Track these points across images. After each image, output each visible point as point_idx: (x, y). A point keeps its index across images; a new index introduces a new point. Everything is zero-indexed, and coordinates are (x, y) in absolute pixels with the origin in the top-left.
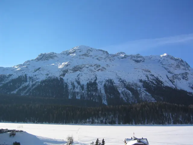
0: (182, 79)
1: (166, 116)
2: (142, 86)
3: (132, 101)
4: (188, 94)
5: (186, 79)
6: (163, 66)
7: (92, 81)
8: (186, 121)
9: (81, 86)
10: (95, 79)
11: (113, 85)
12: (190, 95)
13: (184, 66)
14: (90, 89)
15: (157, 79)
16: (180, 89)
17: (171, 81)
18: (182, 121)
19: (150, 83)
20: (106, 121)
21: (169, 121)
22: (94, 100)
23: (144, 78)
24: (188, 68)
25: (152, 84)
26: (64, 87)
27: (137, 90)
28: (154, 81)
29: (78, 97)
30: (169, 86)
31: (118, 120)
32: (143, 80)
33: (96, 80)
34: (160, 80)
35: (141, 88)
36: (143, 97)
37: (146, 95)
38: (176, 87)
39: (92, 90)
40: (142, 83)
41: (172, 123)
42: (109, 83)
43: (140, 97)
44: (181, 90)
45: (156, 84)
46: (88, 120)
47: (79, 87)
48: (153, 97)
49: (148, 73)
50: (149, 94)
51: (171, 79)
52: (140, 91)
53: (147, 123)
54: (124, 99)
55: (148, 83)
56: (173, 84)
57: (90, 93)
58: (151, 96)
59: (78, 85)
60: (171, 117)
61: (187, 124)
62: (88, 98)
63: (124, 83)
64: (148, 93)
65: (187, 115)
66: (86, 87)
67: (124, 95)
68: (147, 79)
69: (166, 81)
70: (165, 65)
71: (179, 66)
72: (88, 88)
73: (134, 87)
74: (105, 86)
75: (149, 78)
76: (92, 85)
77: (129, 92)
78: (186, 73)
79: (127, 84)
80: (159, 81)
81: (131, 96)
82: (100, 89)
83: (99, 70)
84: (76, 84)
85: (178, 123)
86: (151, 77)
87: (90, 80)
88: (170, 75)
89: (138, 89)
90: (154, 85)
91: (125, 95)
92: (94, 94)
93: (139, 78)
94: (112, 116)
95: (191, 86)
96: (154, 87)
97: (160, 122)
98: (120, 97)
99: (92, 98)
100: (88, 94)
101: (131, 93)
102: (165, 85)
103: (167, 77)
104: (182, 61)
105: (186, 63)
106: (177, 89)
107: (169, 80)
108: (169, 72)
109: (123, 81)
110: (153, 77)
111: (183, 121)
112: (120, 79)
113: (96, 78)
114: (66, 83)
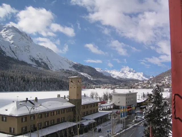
13: (28, 40)
17: (13, 52)
24: (31, 42)
44: (22, 61)
56: (15, 55)
70: (9, 36)
71: (23, 39)
78: (29, 47)
80: (2, 51)
95: (32, 58)
102: (7, 55)
103: (10, 47)
104: (26, 35)
105: (30, 37)
106: (18, 60)
108: (12, 43)
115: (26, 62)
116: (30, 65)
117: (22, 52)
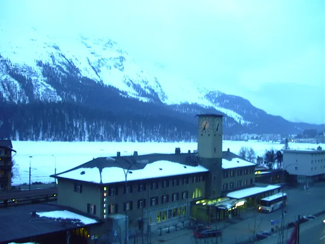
0: (113, 68)
1: (78, 126)
2: (41, 74)
3: (19, 101)
4: (120, 94)
5: (121, 67)
6: (83, 41)
8: (111, 137)
12: (123, 96)
15: (70, 63)
16: (107, 85)
17: (93, 68)
18: (103, 136)
19: (57, 69)
21: (81, 136)
23: (46, 60)
25: (59, 72)
27: (30, 80)
28: (63, 67)
30: (91, 78)
32: (44, 62)
34: (75, 65)
35: (38, 77)
36: (40, 93)
37: (48, 90)
38: (101, 81)
40: (41, 68)
41: (87, 139)
43: (35, 93)
44: (110, 86)
45: (68, 71)
48: (59, 94)
49: (54, 51)
50: (52, 89)
51: (94, 66)
52: (35, 82)
53: (43, 139)
54: (4, 95)
55: (53, 68)
56: (97, 74)
58: (56, 93)
60: (85, 129)
61: (112, 141)
63: (7, 65)
64: (50, 88)
65: (113, 126)
67: (4, 87)
68: (51, 62)
69: (85, 69)
70: (86, 39)
71: (111, 44)
73: (25, 75)
75: (56, 61)
77: (16, 82)
78: (122, 59)
79: (13, 67)
80: (74, 67)
81: (19, 89)
85: (97, 139)
86: (60, 58)
88: (93, 60)
89: (33, 78)
90: (63, 74)
91: (6, 88)
93: (39, 60)
95: (127, 81)
96: (63, 78)
97: (66, 137)
101: (18, 85)
102: (83, 75)
103: (89, 61)
106: (103, 84)
107: (91, 68)
108: (92, 53)
109: (4, 61)
110: (63, 58)
111: (105, 136)
115: (117, 88)
116: (125, 93)
117: (110, 68)
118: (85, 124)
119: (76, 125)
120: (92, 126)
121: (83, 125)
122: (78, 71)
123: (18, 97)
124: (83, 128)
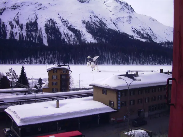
0: (125, 22)
1: (106, 56)
2: (85, 27)
3: (73, 43)
4: (130, 37)
7: (32, 20)
8: (124, 62)
9: (20, 26)
10: (35, 18)
11: (54, 25)
13: (129, 10)
14: (29, 29)
15: (101, 21)
16: (122, 32)
17: (114, 23)
18: (120, 61)
19: (94, 24)
20: (45, 61)
21: (108, 61)
22: (33, 41)
24: (132, 12)
25: (95, 26)
26: (2, 26)
27: (79, 31)
28: (97, 23)
29: (17, 38)
30: (112, 29)
31: (57, 60)
32: (86, 21)
33: (36, 20)
36: (85, 38)
38: (119, 30)
39: (32, 30)
40: (85, 24)
41: (111, 63)
42: (50, 24)
43: (82, 38)
44: (123, 33)
45: (99, 25)
46: (26, 60)
47: (18, 27)
48: (95, 38)
49: (92, 15)
51: (114, 22)
54: (66, 40)
55: (91, 24)
56: (116, 27)
57: (29, 33)
58: (93, 38)
59: (17, 25)
60: (110, 58)
62: (28, 39)
63: (66, 24)
65: (125, 56)
66: (26, 26)
67: (65, 36)
68: (90, 21)
69: (109, 24)
70: (109, 7)
71: (124, 9)
72: (27, 28)
73: (77, 28)
74: (46, 26)
75: (93, 20)
76: (32, 25)
78: (130, 17)
79: (70, 24)
80: (103, 23)
81: (73, 36)
82: (41, 28)
83: (40, 9)
84: (14, 24)
85: (116, 63)
86: (95, 18)
87: (30, 20)
88: (114, 18)
90: (97, 27)
91: (67, 36)
92: (34, 34)
93: (84, 20)
94: (52, 56)
95: (133, 30)
96: (97, 29)
97: (99, 62)
98: (62, 38)
99: (31, 39)
100: (27, 34)
101: (73, 34)
102: (108, 27)
103: (111, 19)
104: (127, 4)
105: (131, 7)
106: (120, 32)
107: (113, 23)
108: (113, 15)
109: (65, 22)
110: (97, 18)
111: (121, 61)
112: (63, 19)
113: (37, 17)
114: (4, 23)
115: (127, 34)
116: (132, 37)
118: (110, 55)
119: (105, 55)
120: (114, 56)
121: (109, 56)
122: (105, 25)
123: (73, 41)
124: (109, 57)
